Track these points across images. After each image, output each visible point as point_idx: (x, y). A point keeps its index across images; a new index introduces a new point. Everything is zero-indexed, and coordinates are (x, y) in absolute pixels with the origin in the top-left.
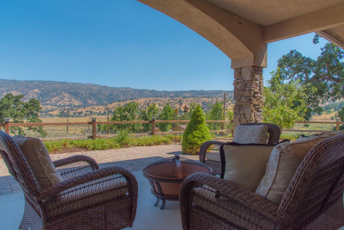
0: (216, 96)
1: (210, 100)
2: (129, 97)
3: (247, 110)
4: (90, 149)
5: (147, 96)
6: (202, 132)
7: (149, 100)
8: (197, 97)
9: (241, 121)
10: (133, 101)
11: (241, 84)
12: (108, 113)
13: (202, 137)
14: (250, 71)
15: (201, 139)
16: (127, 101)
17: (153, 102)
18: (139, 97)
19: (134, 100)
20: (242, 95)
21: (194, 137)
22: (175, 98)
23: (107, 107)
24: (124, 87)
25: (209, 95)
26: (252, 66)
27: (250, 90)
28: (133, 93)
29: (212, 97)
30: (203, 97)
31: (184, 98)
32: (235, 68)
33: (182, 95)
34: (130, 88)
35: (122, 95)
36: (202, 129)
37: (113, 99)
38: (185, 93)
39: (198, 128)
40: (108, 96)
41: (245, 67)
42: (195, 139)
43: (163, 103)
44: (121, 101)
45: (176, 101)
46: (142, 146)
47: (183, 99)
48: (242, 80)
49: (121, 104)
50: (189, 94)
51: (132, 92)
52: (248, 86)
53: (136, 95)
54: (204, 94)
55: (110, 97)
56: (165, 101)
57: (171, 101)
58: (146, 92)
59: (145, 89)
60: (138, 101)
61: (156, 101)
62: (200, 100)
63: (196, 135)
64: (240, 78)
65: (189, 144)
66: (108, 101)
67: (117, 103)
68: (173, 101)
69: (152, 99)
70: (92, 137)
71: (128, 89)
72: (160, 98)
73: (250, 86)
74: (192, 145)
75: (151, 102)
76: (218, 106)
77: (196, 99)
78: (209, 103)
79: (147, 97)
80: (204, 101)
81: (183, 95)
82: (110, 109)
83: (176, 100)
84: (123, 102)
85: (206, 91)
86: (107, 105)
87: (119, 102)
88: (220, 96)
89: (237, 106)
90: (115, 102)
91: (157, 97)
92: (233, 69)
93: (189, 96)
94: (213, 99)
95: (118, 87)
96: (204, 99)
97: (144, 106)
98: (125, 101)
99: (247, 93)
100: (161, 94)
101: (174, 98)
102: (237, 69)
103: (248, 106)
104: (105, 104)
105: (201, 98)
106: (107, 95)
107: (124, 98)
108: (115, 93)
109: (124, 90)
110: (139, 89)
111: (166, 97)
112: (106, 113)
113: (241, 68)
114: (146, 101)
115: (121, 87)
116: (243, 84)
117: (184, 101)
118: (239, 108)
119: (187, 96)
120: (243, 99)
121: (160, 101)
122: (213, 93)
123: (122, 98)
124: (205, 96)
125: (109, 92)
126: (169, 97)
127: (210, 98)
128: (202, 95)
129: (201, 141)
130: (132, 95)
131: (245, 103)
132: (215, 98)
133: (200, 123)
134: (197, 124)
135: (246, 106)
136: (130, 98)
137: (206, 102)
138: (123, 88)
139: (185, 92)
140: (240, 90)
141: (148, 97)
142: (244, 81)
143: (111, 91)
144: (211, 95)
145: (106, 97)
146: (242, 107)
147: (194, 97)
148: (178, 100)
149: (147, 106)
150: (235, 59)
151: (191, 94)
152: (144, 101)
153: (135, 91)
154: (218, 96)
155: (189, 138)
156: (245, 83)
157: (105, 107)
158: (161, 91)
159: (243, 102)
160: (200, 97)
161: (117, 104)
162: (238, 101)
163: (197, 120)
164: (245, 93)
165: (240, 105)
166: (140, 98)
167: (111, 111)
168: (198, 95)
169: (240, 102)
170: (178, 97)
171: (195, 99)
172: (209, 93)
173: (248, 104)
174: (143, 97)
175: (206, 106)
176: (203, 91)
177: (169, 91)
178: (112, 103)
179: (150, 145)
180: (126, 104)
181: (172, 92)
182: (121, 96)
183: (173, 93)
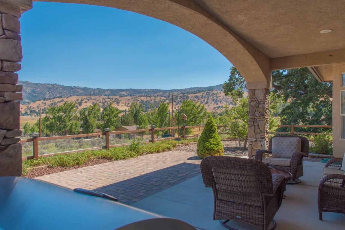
0: (154, 95)
1: (148, 99)
2: (56, 95)
3: (261, 123)
4: (114, 160)
5: (78, 94)
6: (216, 139)
7: (81, 98)
8: (135, 96)
9: (255, 131)
10: (62, 100)
11: (255, 102)
12: (31, 113)
13: (217, 144)
14: (263, 92)
15: (217, 146)
16: (54, 100)
17: (86, 101)
18: (69, 95)
19: (63, 98)
20: (256, 111)
21: (211, 144)
22: (111, 97)
23: (30, 106)
24: (51, 84)
25: (147, 94)
26: (265, 89)
27: (263, 108)
28: (62, 90)
29: (150, 96)
30: (141, 96)
31: (121, 97)
32: (250, 89)
33: (118, 93)
34: (58, 85)
35: (47, 92)
36: (216, 137)
37: (36, 97)
38: (122, 92)
39: (213, 137)
40: (30, 94)
41: (259, 89)
42: (212, 146)
43: (98, 102)
44: (47, 100)
45: (112, 100)
46: (152, 153)
47: (119, 98)
48: (256, 99)
49: (46, 103)
50: (126, 93)
51: (60, 90)
52: (261, 104)
53: (66, 93)
54: (142, 93)
55: (33, 95)
56: (100, 99)
57: (107, 100)
58: (77, 90)
59: (77, 86)
60: (68, 100)
61: (90, 100)
62: (138, 99)
63: (212, 142)
64: (254, 97)
65: (207, 150)
66: (30, 99)
67: (42, 101)
68: (109, 100)
69: (85, 98)
70: (106, 147)
71: (55, 86)
72: (93, 96)
73: (263, 104)
74: (210, 151)
75: (83, 100)
76: (164, 107)
77: (134, 98)
78: (148, 102)
79: (78, 96)
80: (142, 100)
81: (120, 93)
82: (34, 108)
83: (112, 98)
84: (50, 100)
85: (144, 90)
86: (29, 104)
87: (44, 100)
88: (158, 95)
89: (252, 119)
90: (40, 100)
91: (90, 95)
92: (248, 90)
93: (126, 94)
94: (151, 98)
95: (43, 83)
96: (142, 98)
97: (76, 105)
98: (52, 100)
99: (261, 110)
100: (95, 92)
101: (109, 97)
102: (252, 90)
103: (261, 120)
104: (27, 102)
105: (139, 97)
106: (28, 92)
107: (50, 96)
108: (39, 90)
109: (50, 87)
110: (69, 86)
111: (101, 95)
112: (28, 113)
113: (255, 90)
114: (78, 100)
115: (47, 83)
116: (257, 102)
117: (121, 100)
118: (254, 121)
119: (124, 95)
120: (257, 113)
121: (94, 99)
122: (150, 92)
123: (48, 96)
124: (143, 94)
125: (30, 88)
126: (104, 96)
127: (147, 97)
128: (139, 94)
129: (217, 147)
130: (60, 93)
131: (259, 117)
132: (153, 98)
133: (214, 132)
134: (212, 133)
135: (260, 120)
136: (58, 95)
137: (144, 101)
138: (49, 84)
139: (122, 90)
140: (254, 107)
141: (81, 95)
142: (258, 100)
143: (34, 87)
144: (149, 94)
145: (28, 95)
146: (256, 120)
147: (131, 96)
148: (114, 99)
149: (78, 106)
150: (250, 82)
151: (128, 92)
152: (75, 100)
153: (64, 88)
154: (156, 95)
155: (207, 145)
156: (258, 102)
157: (27, 105)
158: (95, 89)
159: (257, 116)
160: (137, 95)
161: (43, 103)
162: (253, 115)
163: (212, 130)
164: (259, 109)
165: (254, 119)
166: (71, 96)
167: (34, 111)
168: (136, 93)
169: (254, 116)
170: (114, 95)
171: (132, 98)
172: (147, 92)
173: (261, 118)
174: (73, 95)
175: (144, 105)
176: (141, 90)
177: (104, 89)
178: (35, 102)
179: (158, 152)
180: (53, 102)
181: (107, 90)
182: (47, 94)
183: (109, 92)
